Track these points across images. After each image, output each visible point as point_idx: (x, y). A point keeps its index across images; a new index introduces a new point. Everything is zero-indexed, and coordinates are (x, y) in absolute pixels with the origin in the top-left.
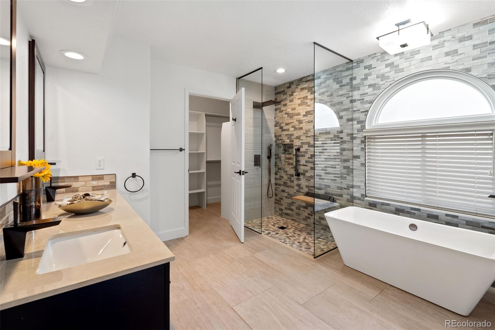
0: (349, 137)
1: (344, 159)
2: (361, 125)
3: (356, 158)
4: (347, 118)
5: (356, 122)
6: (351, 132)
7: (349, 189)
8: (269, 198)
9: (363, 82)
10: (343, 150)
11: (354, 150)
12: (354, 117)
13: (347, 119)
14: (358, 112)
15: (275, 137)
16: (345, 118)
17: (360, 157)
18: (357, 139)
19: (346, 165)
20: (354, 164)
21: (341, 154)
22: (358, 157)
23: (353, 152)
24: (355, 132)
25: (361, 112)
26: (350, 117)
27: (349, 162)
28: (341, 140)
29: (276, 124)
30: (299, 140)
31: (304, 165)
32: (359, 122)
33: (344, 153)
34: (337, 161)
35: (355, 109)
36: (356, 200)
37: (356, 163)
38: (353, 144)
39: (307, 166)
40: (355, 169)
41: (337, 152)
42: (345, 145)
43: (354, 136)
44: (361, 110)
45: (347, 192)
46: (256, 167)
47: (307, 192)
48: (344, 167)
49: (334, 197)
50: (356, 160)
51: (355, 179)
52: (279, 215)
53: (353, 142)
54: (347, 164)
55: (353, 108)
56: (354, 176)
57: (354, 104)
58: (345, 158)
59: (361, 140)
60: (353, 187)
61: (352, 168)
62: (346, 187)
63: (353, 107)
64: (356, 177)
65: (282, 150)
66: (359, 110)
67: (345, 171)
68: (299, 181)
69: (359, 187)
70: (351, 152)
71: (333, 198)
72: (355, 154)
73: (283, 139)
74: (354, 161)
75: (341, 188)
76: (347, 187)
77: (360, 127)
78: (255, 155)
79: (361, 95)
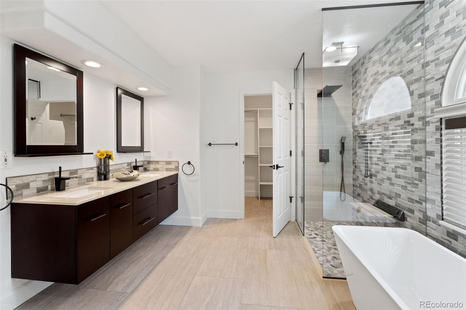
0: (421, 123)
1: (415, 156)
2: (435, 102)
3: (430, 155)
4: (419, 93)
5: (429, 97)
6: (423, 115)
7: (421, 204)
8: (342, 201)
9: (438, 30)
10: (414, 142)
11: (427, 143)
12: (427, 90)
13: (419, 95)
14: (432, 81)
15: (353, 128)
16: (416, 93)
17: (434, 154)
18: (431, 124)
19: (417, 166)
20: (428, 165)
21: (412, 148)
23: (426, 146)
24: (429, 113)
25: (436, 80)
26: (422, 91)
27: (422, 161)
28: (411, 127)
29: (353, 111)
30: (371, 130)
31: (376, 164)
32: (433, 97)
33: (416, 146)
34: (408, 159)
35: (428, 77)
36: (430, 223)
37: (431, 162)
38: (426, 132)
39: (378, 165)
40: (429, 173)
41: (408, 146)
42: (416, 134)
43: (427, 119)
44: (436, 78)
45: (419, 207)
46: (322, 163)
47: (379, 200)
48: (416, 168)
49: (405, 212)
50: (429, 158)
51: (429, 188)
53: (425, 129)
54: (418, 164)
55: (426, 76)
56: (427, 183)
57: (428, 68)
58: (417, 154)
59: (436, 126)
60: (426, 200)
61: (424, 171)
62: (418, 200)
63: (426, 74)
64: (430, 186)
66: (433, 78)
67: (416, 175)
68: (372, 184)
69: (433, 202)
70: (424, 145)
71: (404, 214)
72: (429, 148)
74: (428, 160)
75: (412, 201)
76: (420, 199)
77: (435, 104)
78: (320, 150)
79: (435, 52)
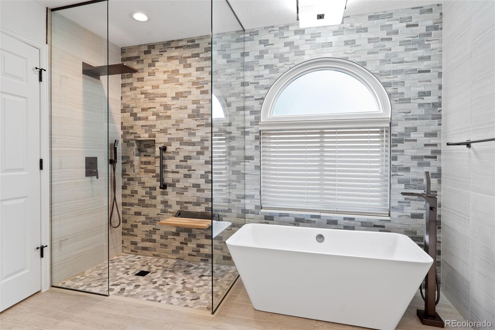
0: (240, 132)
1: (232, 161)
2: (255, 117)
3: (249, 160)
4: (237, 106)
5: (249, 111)
6: (242, 125)
7: (240, 201)
8: (112, 228)
9: (257, 60)
10: (232, 148)
11: (246, 149)
12: (246, 105)
13: (237, 107)
14: (251, 99)
15: (121, 130)
16: (234, 106)
17: (254, 158)
18: (250, 134)
19: (236, 169)
20: (246, 167)
21: (229, 154)
22: (251, 158)
23: (245, 152)
24: (248, 125)
25: (255, 99)
26: (241, 105)
27: (240, 165)
28: (228, 135)
29: (123, 107)
30: (164, 135)
31: (173, 172)
32: (252, 112)
33: (234, 153)
34: (224, 164)
35: (248, 95)
36: (248, 215)
37: (250, 165)
38: (245, 140)
39: (178, 172)
40: (248, 174)
41: (224, 152)
42: (235, 142)
43: (246, 130)
44: (256, 97)
45: (237, 204)
46: (89, 179)
47: (180, 210)
48: (233, 171)
49: (220, 213)
50: (249, 162)
51: (248, 187)
52: (130, 252)
53: (245, 138)
55: (246, 93)
56: (246, 183)
57: (246, 87)
58: (234, 159)
59: (255, 136)
60: (244, 197)
61: (243, 172)
62: (235, 198)
63: (245, 92)
64: (249, 185)
65: (135, 149)
66: (253, 97)
67: (234, 177)
68: (166, 196)
69: (252, 197)
70: (243, 151)
71: (218, 215)
72: (248, 154)
73: (136, 133)
74: (246, 163)
75: (229, 201)
76: (237, 198)
77: (254, 118)
78: (86, 158)
79: (255, 77)
